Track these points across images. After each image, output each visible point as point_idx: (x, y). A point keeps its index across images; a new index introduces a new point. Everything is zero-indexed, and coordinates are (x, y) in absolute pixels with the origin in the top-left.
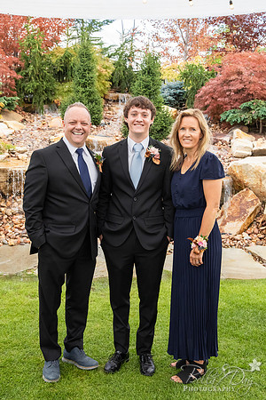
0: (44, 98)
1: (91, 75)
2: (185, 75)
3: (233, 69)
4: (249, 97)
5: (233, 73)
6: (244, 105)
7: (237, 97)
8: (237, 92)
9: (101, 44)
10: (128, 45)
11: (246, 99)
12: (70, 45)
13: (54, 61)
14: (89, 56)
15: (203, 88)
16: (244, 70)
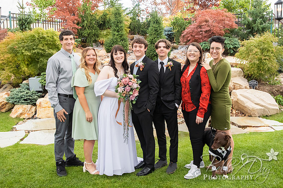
0: (93, 39)
1: (121, 25)
2: (174, 24)
3: (203, 19)
7: (206, 35)
8: (206, 32)
10: (137, 8)
12: (106, 9)
13: (98, 18)
14: (119, 14)
15: (186, 30)
16: (209, 20)
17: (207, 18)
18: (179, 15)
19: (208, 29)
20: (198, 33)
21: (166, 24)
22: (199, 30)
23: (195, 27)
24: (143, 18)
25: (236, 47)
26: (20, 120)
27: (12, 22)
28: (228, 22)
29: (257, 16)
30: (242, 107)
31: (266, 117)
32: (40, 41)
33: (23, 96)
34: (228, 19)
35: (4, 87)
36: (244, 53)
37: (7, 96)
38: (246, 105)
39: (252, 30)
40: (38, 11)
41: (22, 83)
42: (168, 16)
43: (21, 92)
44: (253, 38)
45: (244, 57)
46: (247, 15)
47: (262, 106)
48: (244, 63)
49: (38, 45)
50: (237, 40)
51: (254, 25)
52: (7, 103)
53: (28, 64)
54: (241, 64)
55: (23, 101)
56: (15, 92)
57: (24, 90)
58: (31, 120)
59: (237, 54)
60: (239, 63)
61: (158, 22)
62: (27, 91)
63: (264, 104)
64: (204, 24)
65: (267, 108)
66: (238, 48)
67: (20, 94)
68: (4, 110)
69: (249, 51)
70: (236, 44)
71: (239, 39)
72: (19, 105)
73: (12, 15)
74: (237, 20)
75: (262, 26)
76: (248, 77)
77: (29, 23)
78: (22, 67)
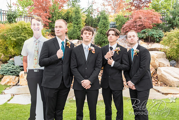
1: (80, 20)
2: (116, 19)
11: (143, 29)
12: (69, 8)
14: (79, 12)
15: (125, 24)
16: (142, 17)
17: (140, 16)
18: (120, 13)
20: (134, 27)
21: (111, 20)
22: (135, 24)
23: (132, 22)
25: (160, 37)
26: (7, 86)
30: (165, 80)
33: (10, 70)
34: (156, 16)
36: (166, 41)
38: (167, 78)
39: (172, 25)
40: (21, 9)
41: (9, 60)
42: (112, 14)
43: (8, 67)
44: (173, 30)
45: (167, 44)
46: (169, 14)
48: (167, 48)
49: (21, 33)
50: (161, 32)
51: (174, 21)
53: (13, 47)
54: (164, 49)
55: (10, 73)
56: (4, 66)
57: (10, 65)
58: (15, 86)
59: (161, 42)
60: (163, 48)
61: (105, 18)
62: (13, 66)
64: (138, 20)
66: (162, 37)
67: (8, 68)
69: (170, 40)
70: (161, 35)
71: (163, 31)
72: (7, 76)
74: (161, 18)
76: (170, 58)
77: (15, 18)
78: (10, 48)
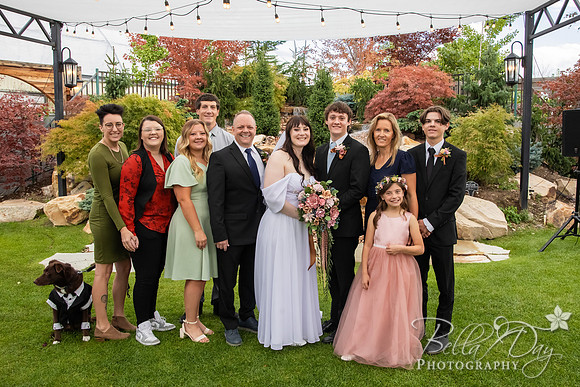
1: (269, 90)
2: (355, 88)
3: (400, 82)
4: (416, 107)
5: (400, 86)
6: (411, 114)
7: (404, 107)
8: (404, 102)
9: (275, 62)
10: (301, 62)
11: (412, 109)
12: (248, 64)
13: (234, 78)
14: (266, 73)
15: (374, 99)
16: (410, 83)
17: (405, 80)
19: (407, 97)
20: (391, 105)
22: (393, 99)
23: (387, 94)
24: (310, 80)
27: (100, 85)
28: (439, 87)
29: (488, 78)
31: (487, 240)
32: (134, 115)
34: (440, 82)
35: (80, 185)
37: (80, 200)
39: (479, 100)
40: (141, 68)
47: (480, 223)
51: (483, 93)
52: (80, 211)
63: (483, 220)
64: (400, 89)
65: (488, 226)
68: (75, 222)
69: (465, 134)
73: (100, 75)
75: (495, 94)
